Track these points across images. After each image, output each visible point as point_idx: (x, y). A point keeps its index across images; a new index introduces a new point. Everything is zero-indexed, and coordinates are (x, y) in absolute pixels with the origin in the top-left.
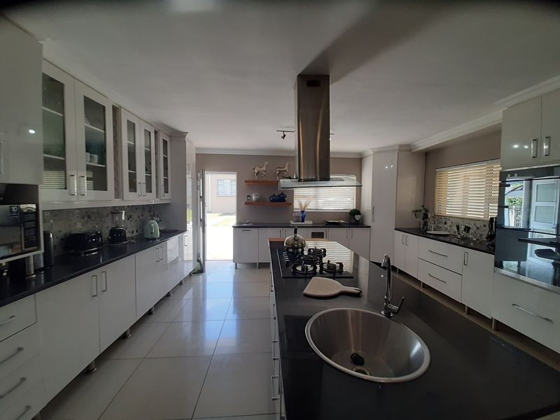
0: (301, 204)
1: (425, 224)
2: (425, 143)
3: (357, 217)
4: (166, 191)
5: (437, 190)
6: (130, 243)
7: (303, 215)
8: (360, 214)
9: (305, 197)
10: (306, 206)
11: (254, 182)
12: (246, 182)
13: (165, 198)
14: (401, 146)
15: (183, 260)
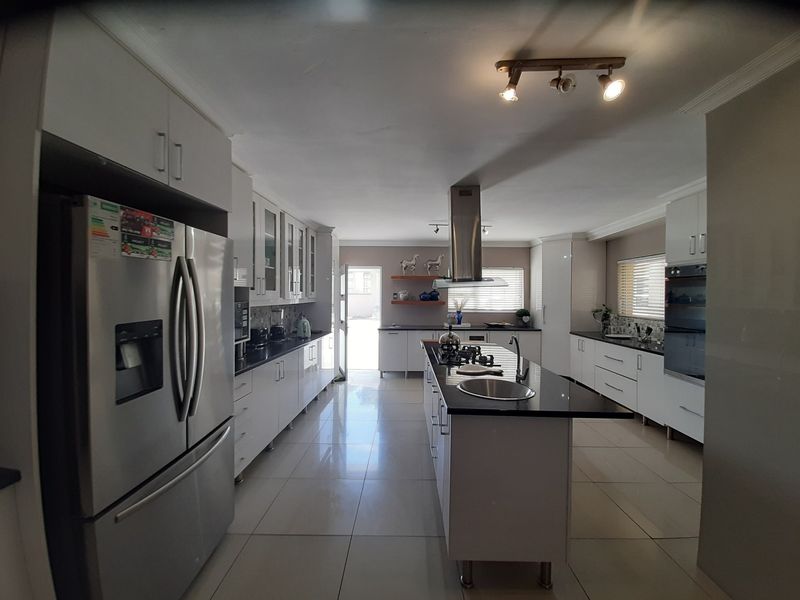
0: (456, 304)
1: (605, 326)
2: (601, 232)
3: (526, 319)
4: (313, 290)
5: (620, 285)
6: (287, 341)
7: (459, 317)
8: (529, 315)
9: (461, 294)
10: (462, 305)
11: (402, 277)
12: (393, 277)
13: (312, 297)
14: (574, 234)
15: (320, 368)
